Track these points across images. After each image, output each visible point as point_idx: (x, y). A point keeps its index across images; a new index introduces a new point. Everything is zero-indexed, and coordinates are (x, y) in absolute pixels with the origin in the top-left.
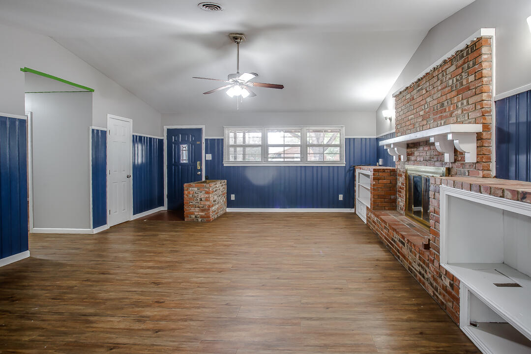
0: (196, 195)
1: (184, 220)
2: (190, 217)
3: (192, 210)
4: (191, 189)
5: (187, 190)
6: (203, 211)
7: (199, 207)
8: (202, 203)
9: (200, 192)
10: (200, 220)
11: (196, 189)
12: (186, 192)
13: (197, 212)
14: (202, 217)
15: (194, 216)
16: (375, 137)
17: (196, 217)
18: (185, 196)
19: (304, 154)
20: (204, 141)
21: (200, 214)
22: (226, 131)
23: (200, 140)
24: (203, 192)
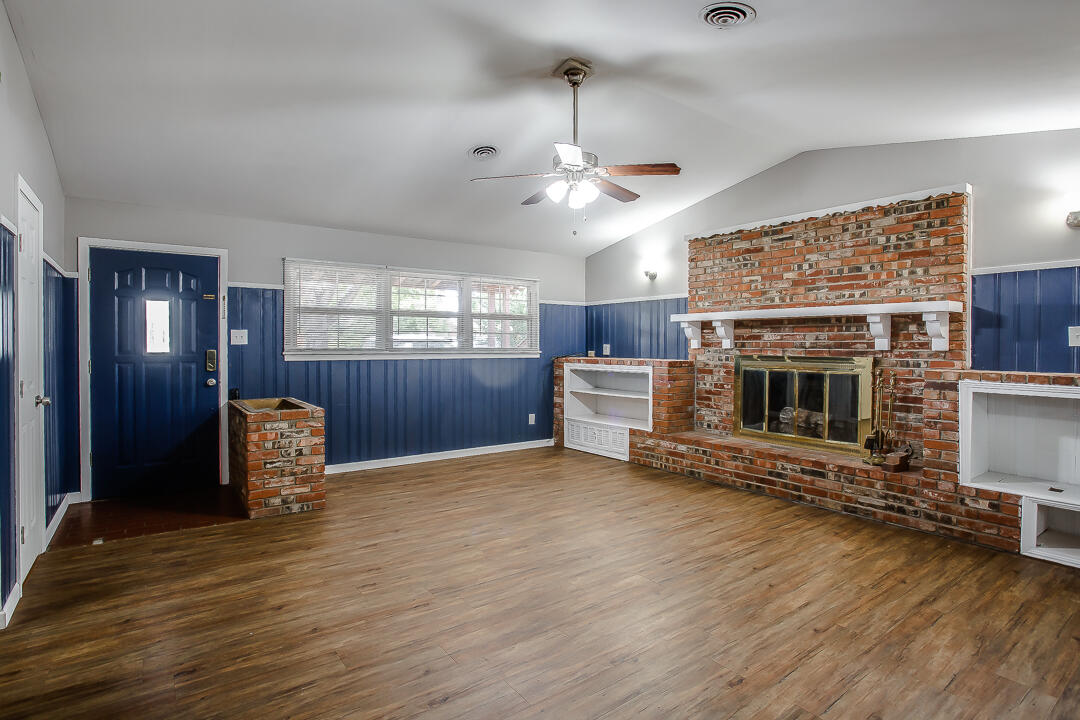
0: (283, 442)
1: (247, 516)
2: (266, 505)
3: (274, 483)
4: (268, 426)
5: (258, 430)
6: (304, 482)
7: (293, 474)
8: (303, 460)
9: (297, 433)
10: (296, 508)
11: (284, 425)
12: (254, 437)
13: (288, 488)
14: (301, 499)
15: (277, 501)
16: (584, 304)
17: (284, 502)
18: (252, 448)
19: (465, 331)
20: (223, 293)
21: (298, 490)
22: (292, 272)
23: (215, 290)
24: (307, 432)
